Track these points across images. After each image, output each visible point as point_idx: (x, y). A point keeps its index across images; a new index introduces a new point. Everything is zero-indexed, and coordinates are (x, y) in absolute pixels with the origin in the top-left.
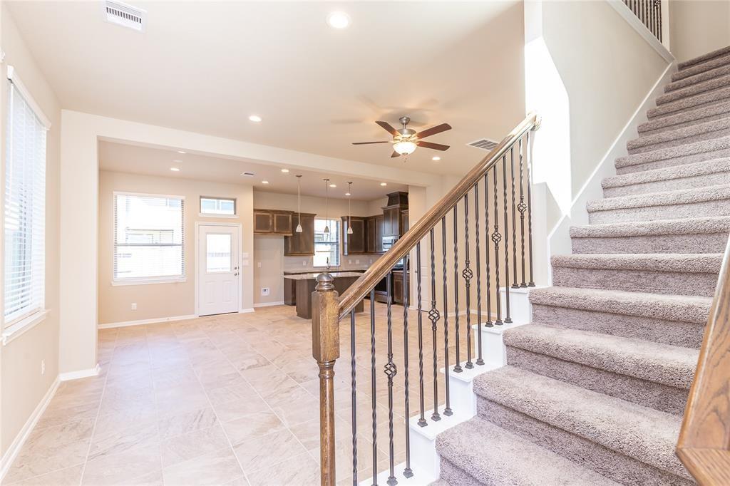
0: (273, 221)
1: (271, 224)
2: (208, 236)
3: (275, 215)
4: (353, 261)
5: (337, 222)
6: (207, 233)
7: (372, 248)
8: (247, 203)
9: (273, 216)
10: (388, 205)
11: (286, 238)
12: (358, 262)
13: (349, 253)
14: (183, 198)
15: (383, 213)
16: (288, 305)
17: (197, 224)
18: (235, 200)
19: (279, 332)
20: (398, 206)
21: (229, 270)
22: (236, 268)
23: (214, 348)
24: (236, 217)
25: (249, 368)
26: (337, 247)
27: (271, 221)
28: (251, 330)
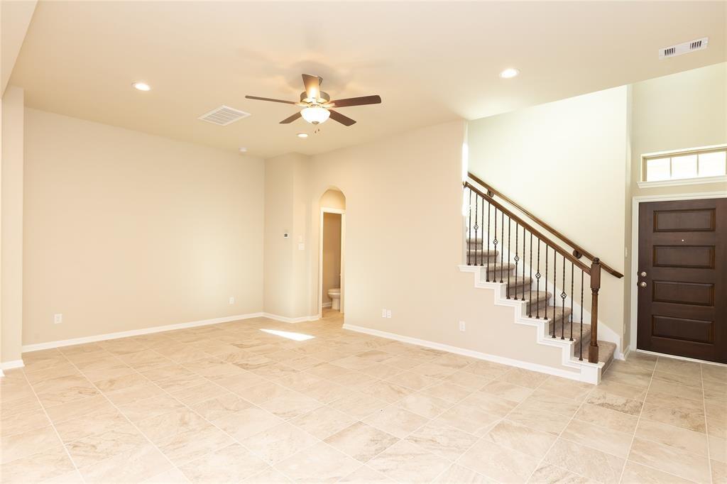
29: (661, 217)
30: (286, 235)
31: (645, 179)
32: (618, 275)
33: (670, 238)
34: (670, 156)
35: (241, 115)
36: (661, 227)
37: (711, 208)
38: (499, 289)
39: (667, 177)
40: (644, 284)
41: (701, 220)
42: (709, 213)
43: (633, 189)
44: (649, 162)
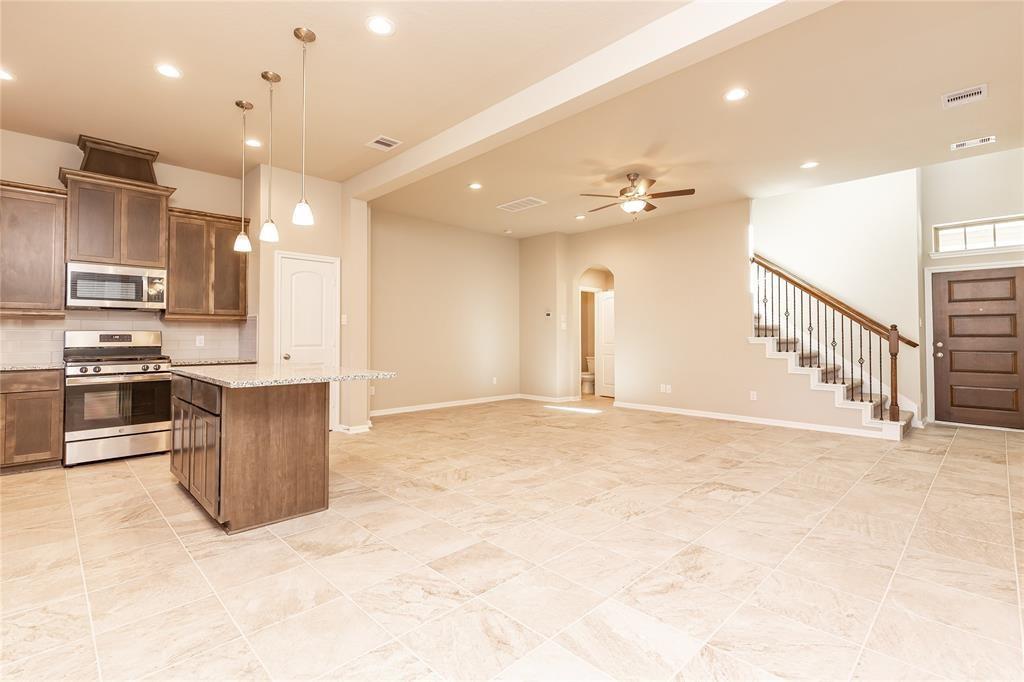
29: (956, 287)
30: (548, 315)
31: (937, 250)
32: (914, 345)
33: (966, 308)
34: (965, 226)
35: (539, 203)
36: (956, 296)
37: (1010, 277)
38: (793, 359)
39: (960, 247)
40: (940, 355)
41: (1000, 289)
42: (1008, 282)
43: (925, 259)
44: (941, 232)
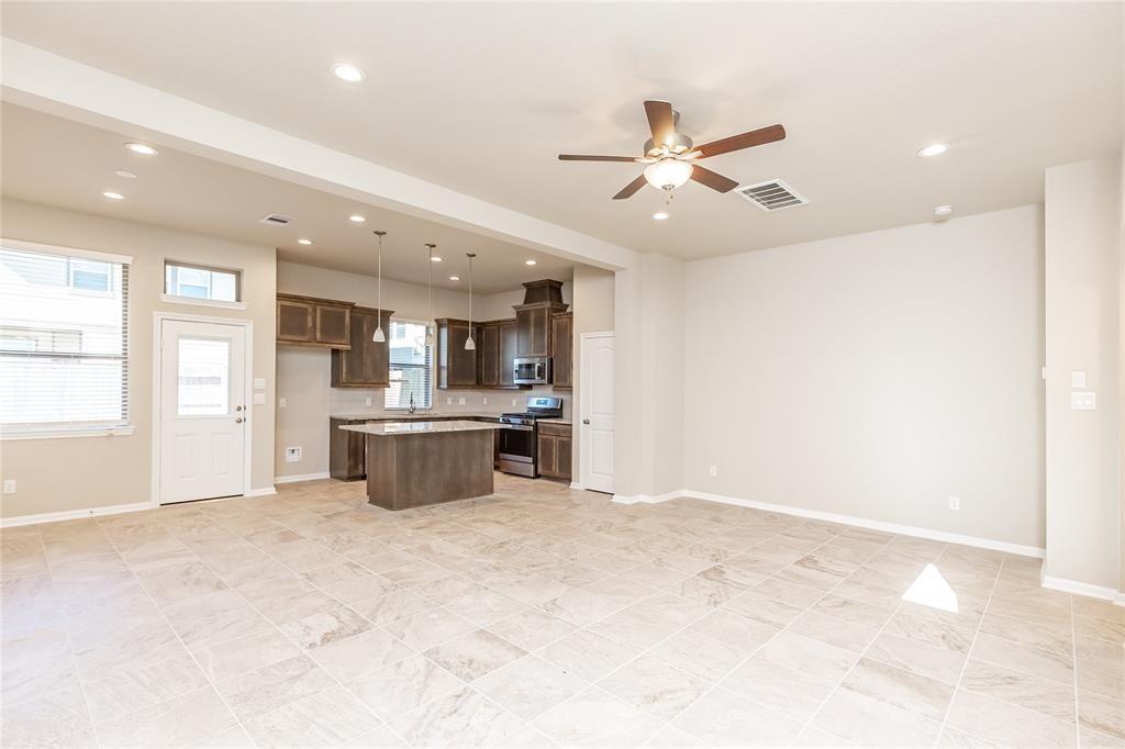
0: (314, 320)
1: (310, 324)
2: (181, 341)
3: (318, 308)
4: (455, 401)
5: (427, 328)
6: (180, 336)
7: (491, 376)
8: (264, 281)
9: (315, 310)
10: (525, 302)
11: (335, 352)
12: (462, 401)
13: (451, 386)
14: (128, 260)
15: (515, 316)
16: (341, 479)
17: (157, 316)
18: (238, 274)
19: (350, 541)
20: (547, 304)
21: (224, 410)
22: (239, 409)
23: (219, 586)
24: (239, 306)
25: (326, 639)
26: (427, 374)
27: (310, 319)
28: (287, 536)
